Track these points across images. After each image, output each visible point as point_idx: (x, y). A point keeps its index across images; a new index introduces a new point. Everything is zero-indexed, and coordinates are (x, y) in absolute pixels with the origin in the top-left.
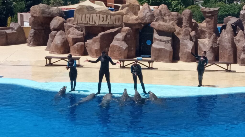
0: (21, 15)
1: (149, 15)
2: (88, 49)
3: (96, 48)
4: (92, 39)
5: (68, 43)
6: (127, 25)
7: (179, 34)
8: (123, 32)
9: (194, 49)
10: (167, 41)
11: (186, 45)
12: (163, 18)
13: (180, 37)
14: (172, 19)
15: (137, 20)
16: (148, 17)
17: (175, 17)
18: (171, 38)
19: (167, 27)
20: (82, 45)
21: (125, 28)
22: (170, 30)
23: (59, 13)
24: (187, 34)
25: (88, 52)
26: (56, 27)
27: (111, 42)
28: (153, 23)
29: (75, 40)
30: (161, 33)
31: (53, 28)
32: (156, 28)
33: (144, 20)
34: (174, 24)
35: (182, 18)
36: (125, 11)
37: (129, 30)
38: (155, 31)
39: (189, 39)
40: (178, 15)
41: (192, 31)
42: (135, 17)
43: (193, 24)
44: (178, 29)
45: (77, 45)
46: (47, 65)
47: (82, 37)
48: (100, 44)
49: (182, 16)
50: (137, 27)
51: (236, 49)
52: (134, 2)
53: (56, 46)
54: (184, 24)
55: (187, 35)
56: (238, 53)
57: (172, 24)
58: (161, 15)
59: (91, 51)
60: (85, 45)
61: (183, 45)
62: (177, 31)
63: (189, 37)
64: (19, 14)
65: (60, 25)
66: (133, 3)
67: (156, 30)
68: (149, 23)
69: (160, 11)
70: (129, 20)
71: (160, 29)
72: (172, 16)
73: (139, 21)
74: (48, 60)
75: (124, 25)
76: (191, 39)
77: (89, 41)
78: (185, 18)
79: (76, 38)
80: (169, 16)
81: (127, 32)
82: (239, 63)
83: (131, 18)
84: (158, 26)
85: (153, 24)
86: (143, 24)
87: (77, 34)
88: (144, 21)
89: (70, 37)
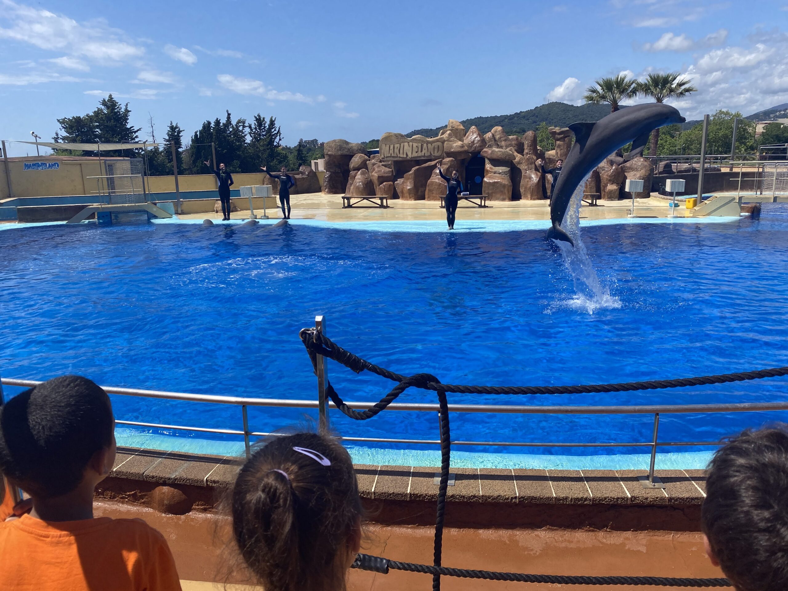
0: (315, 162)
1: (479, 141)
2: (398, 191)
3: (409, 188)
4: (403, 177)
5: (373, 185)
6: (449, 154)
7: (519, 163)
8: (445, 164)
9: (541, 183)
10: (504, 172)
11: (530, 178)
12: (498, 145)
13: (523, 167)
14: (511, 145)
15: (462, 146)
16: (476, 143)
17: (513, 142)
18: (508, 169)
19: (503, 153)
20: (390, 185)
21: (447, 160)
22: (507, 158)
23: (360, 150)
24: (531, 162)
25: (400, 194)
26: (357, 166)
27: (429, 179)
28: (485, 150)
29: (382, 179)
30: (496, 162)
31: (353, 167)
32: (489, 157)
33: (472, 146)
34: (513, 150)
35: (523, 143)
36: (447, 135)
37: (452, 160)
38: (487, 161)
39: (534, 170)
40: (517, 139)
41: (537, 159)
42: (460, 143)
43: (539, 151)
44: (518, 157)
45: (384, 186)
46: (345, 207)
47: (390, 175)
48: (414, 182)
49: (523, 141)
50: (463, 157)
51: (600, 180)
52: (458, 126)
53: (358, 188)
54: (526, 151)
55: (531, 164)
56: (602, 184)
57: (511, 150)
58: (495, 140)
59: (402, 192)
60: (395, 185)
61: (526, 177)
62: (517, 159)
63: (533, 166)
64: (313, 162)
65: (362, 163)
66: (456, 127)
67: (489, 159)
68: (479, 152)
69: (493, 135)
70: (452, 147)
71: (494, 157)
72: (510, 140)
73: (466, 148)
74: (346, 201)
75: (445, 155)
76: (537, 169)
77: (400, 181)
78: (526, 143)
79: (382, 177)
80: (505, 140)
81: (449, 164)
82: (604, 198)
83: (455, 145)
84: (491, 153)
85: (486, 152)
86: (471, 153)
87: (385, 171)
88: (473, 149)
89: (375, 175)
